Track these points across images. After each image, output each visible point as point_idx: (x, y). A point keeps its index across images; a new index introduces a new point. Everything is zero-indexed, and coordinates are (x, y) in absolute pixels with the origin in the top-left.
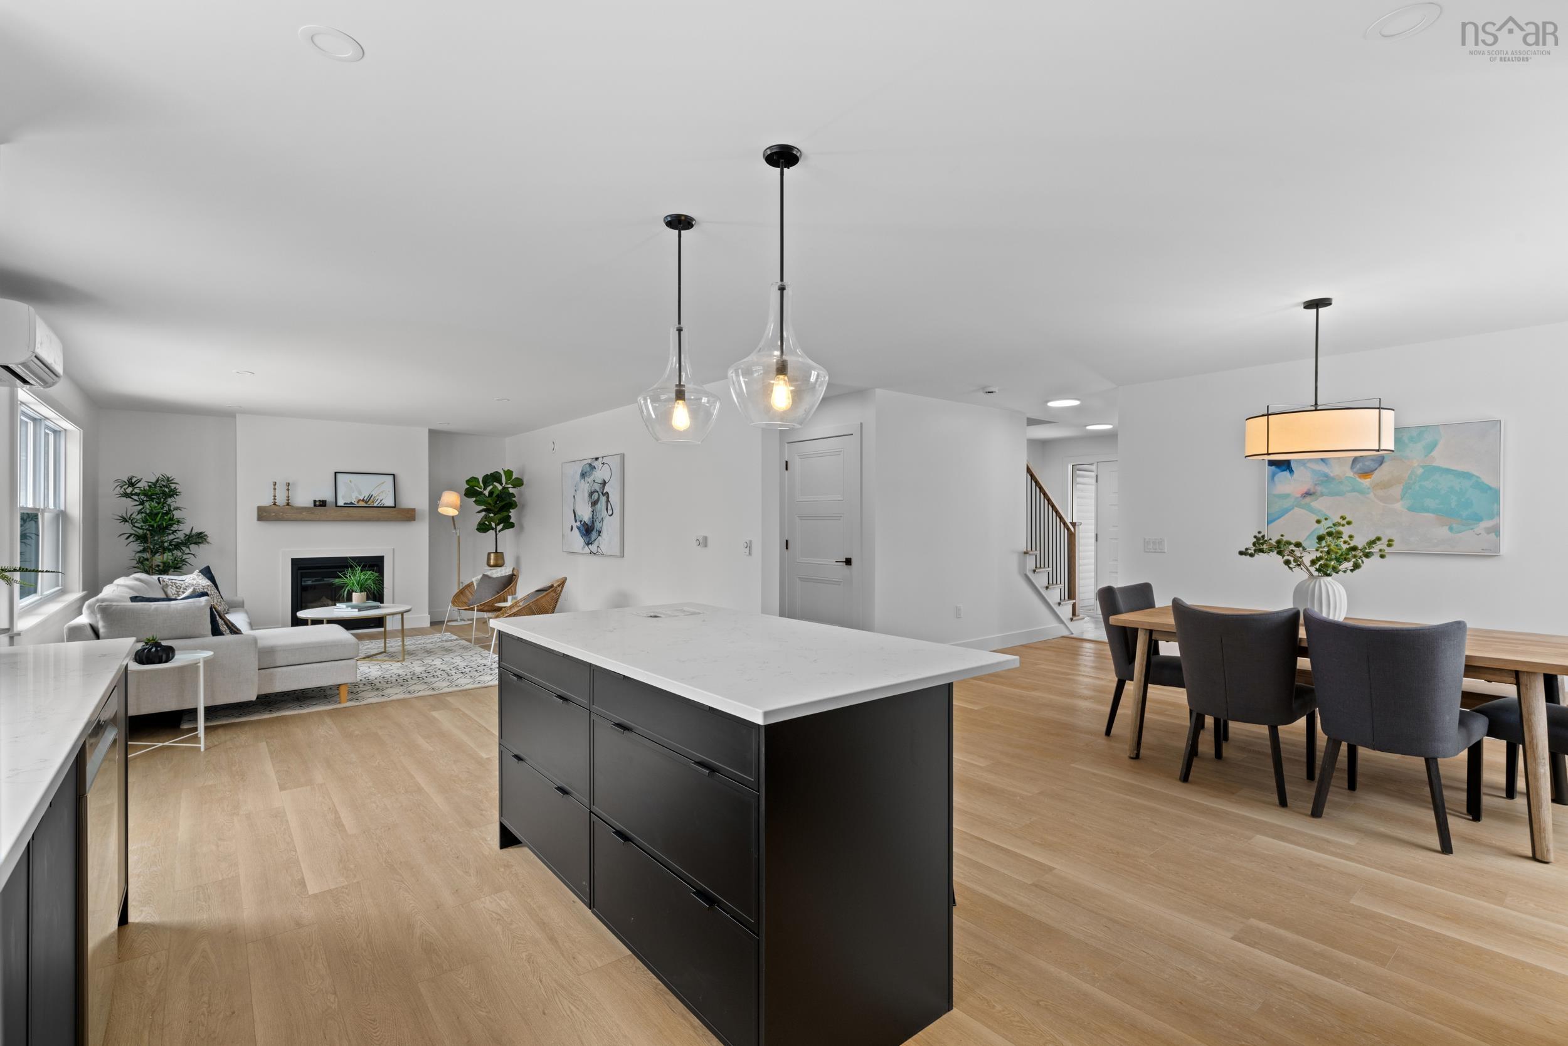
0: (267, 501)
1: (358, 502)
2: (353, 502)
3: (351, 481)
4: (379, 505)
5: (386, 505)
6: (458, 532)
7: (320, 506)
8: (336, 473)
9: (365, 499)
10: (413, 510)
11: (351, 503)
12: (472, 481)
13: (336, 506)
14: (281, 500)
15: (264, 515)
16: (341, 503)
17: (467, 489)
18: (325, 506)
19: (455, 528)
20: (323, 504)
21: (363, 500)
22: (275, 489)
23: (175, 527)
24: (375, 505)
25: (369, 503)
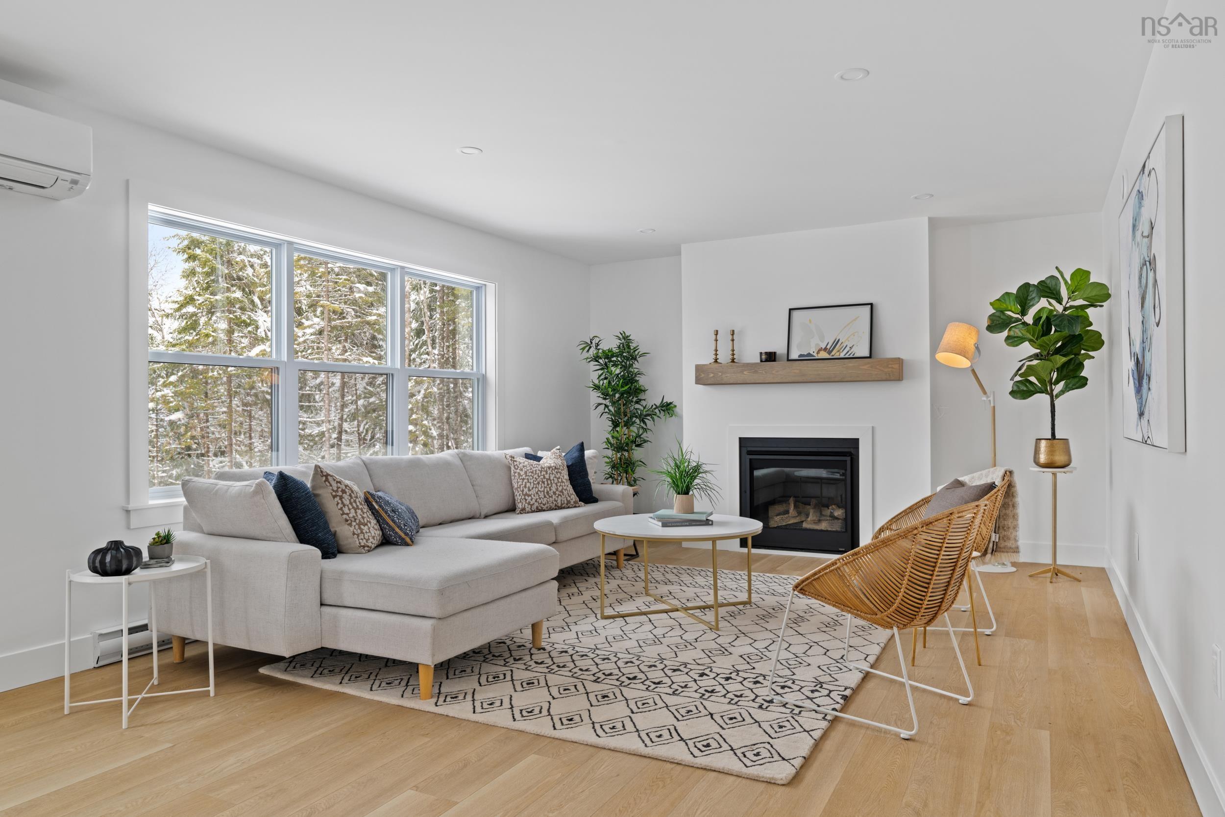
0: (707, 359)
1: (818, 353)
2: (812, 353)
3: (810, 321)
4: (847, 356)
5: (857, 355)
6: (991, 398)
7: (766, 361)
8: (790, 310)
9: (828, 347)
10: (900, 361)
11: (809, 355)
12: (1000, 304)
13: (788, 360)
14: (724, 357)
15: (704, 376)
16: (794, 355)
17: (991, 317)
18: (774, 360)
19: (985, 393)
20: (771, 357)
21: (825, 349)
22: (716, 340)
23: (641, 396)
24: (842, 355)
25: (833, 353)
